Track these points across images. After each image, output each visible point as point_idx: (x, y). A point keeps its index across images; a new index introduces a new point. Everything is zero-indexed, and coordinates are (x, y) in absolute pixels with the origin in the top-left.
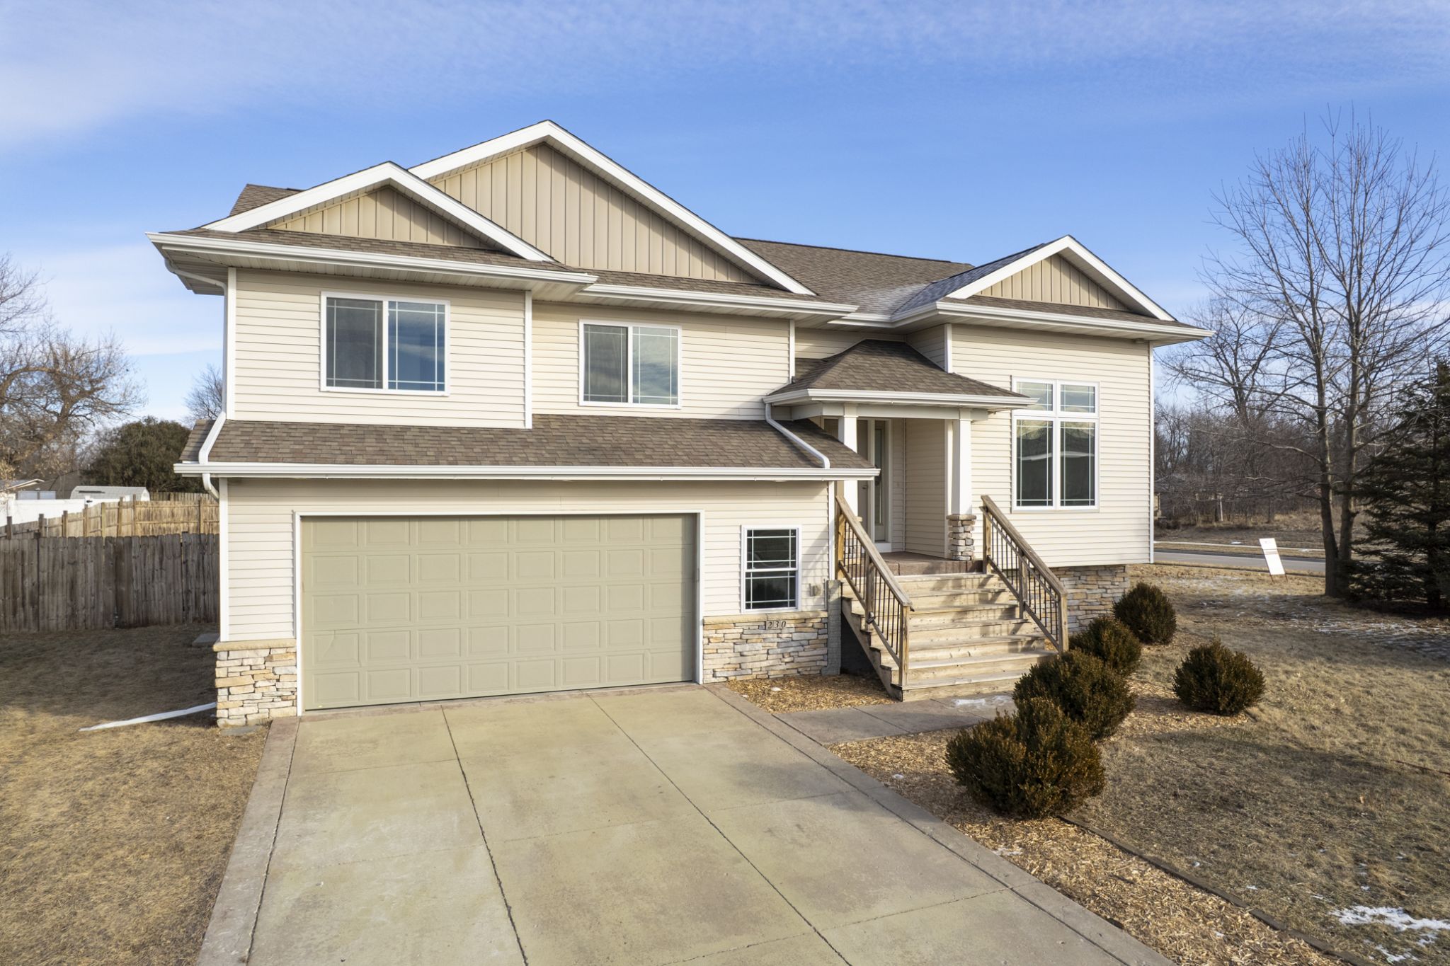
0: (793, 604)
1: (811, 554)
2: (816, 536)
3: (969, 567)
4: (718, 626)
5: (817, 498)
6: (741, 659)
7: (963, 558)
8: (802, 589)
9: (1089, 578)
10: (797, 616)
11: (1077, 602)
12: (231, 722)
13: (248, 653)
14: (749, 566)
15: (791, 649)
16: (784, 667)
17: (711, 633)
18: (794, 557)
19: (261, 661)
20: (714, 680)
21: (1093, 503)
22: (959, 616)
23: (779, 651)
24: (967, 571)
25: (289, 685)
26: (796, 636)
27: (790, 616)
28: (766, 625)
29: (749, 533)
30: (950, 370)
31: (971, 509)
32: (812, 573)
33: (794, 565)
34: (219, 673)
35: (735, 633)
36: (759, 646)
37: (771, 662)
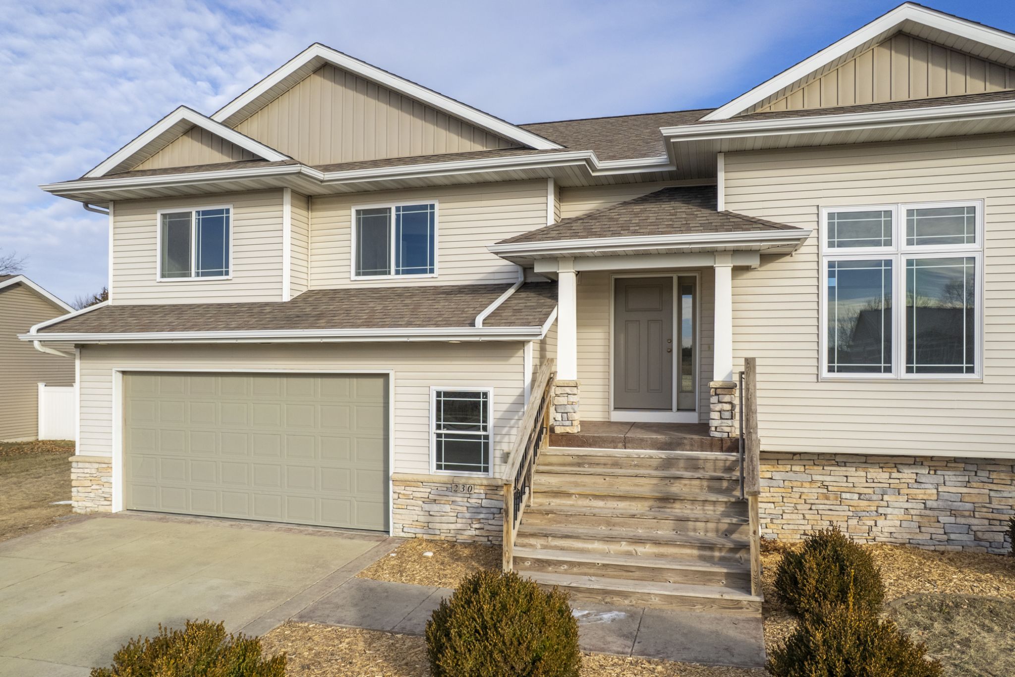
0: (486, 470)
1: (504, 420)
2: (511, 400)
3: (725, 446)
4: (406, 483)
5: (513, 360)
6: (430, 519)
7: (717, 435)
8: (495, 455)
9: (994, 476)
10: (485, 482)
11: (969, 506)
12: (79, 511)
13: (87, 465)
14: (439, 427)
15: (482, 516)
16: (473, 532)
17: (401, 489)
18: (485, 421)
19: (94, 471)
20: (402, 535)
21: (971, 370)
22: (657, 504)
23: (468, 515)
24: (721, 450)
25: (107, 490)
26: (485, 503)
27: (479, 482)
28: (453, 487)
29: (439, 394)
30: (721, 207)
31: (731, 373)
32: (506, 439)
33: (485, 428)
34: (73, 476)
35: (423, 492)
36: (447, 508)
37: (459, 526)
